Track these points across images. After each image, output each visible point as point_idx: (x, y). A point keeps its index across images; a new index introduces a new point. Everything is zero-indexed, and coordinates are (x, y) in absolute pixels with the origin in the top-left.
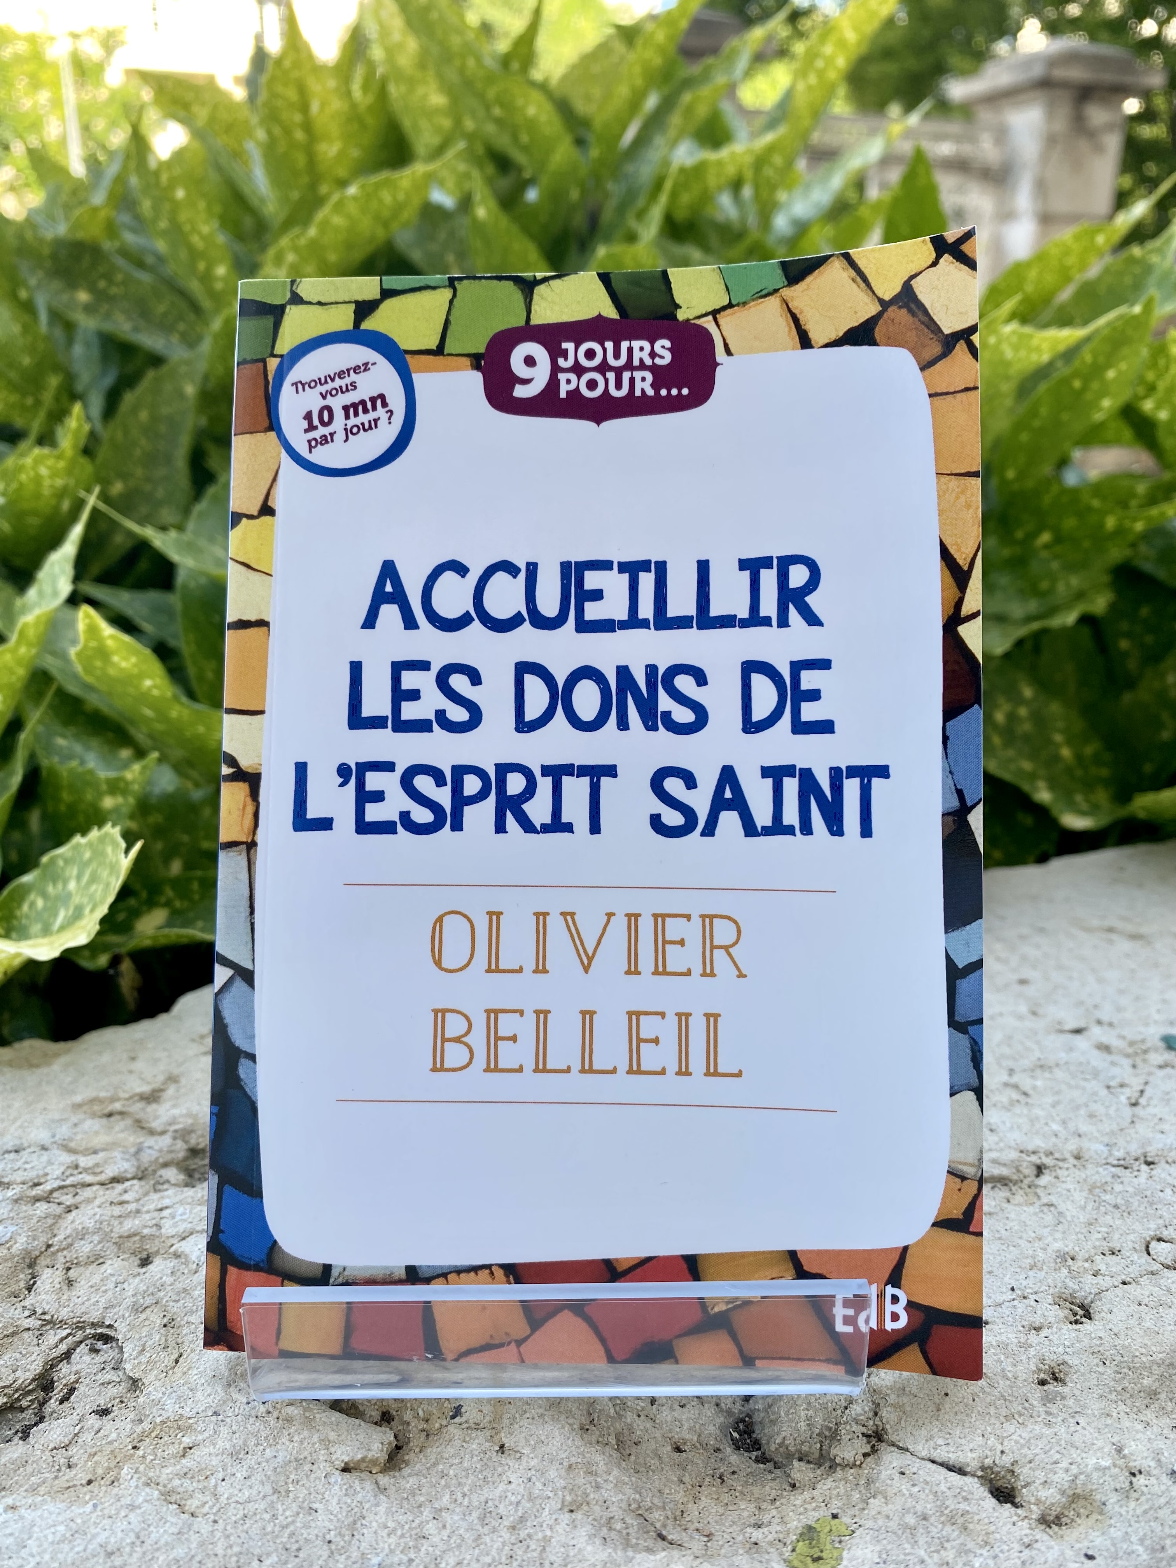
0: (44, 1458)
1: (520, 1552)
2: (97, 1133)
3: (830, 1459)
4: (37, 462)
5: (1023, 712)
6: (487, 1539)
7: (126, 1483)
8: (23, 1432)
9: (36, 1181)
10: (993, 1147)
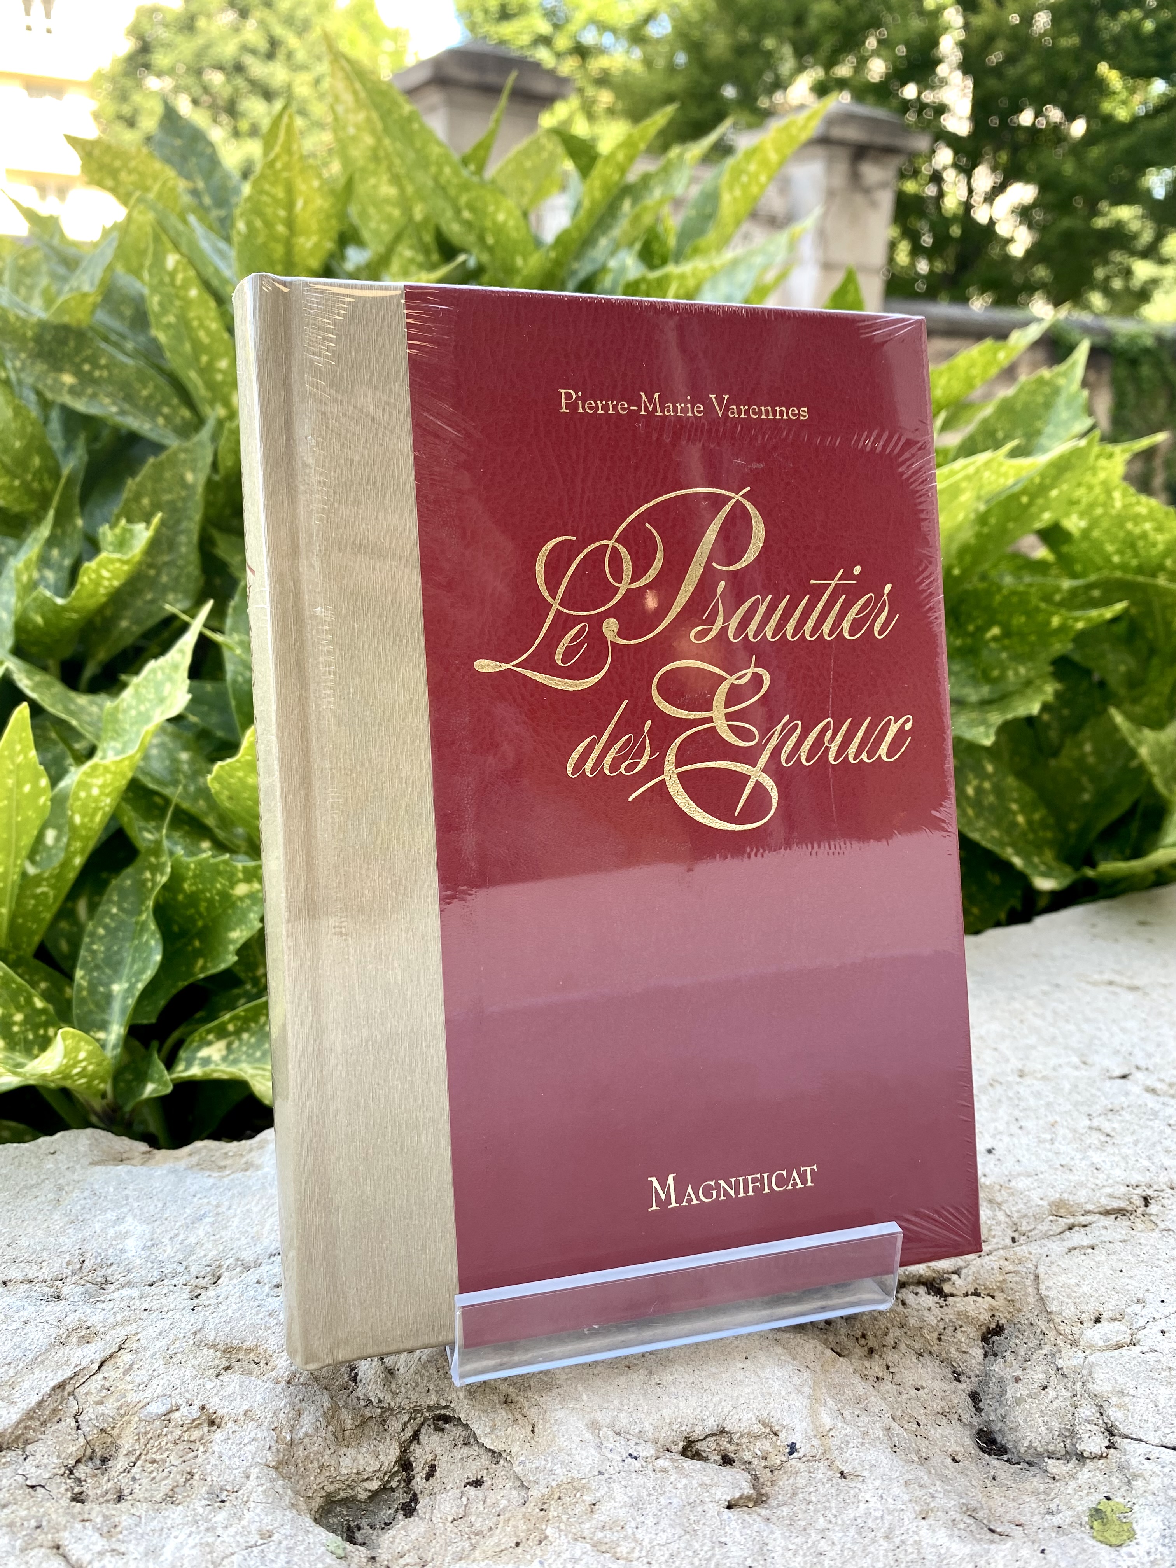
0: (449, 1530)
1: (902, 1556)
3: (1078, 1454)
5: (987, 785)
6: (872, 1549)
7: (557, 1541)
8: (402, 1509)
10: (1105, 1183)
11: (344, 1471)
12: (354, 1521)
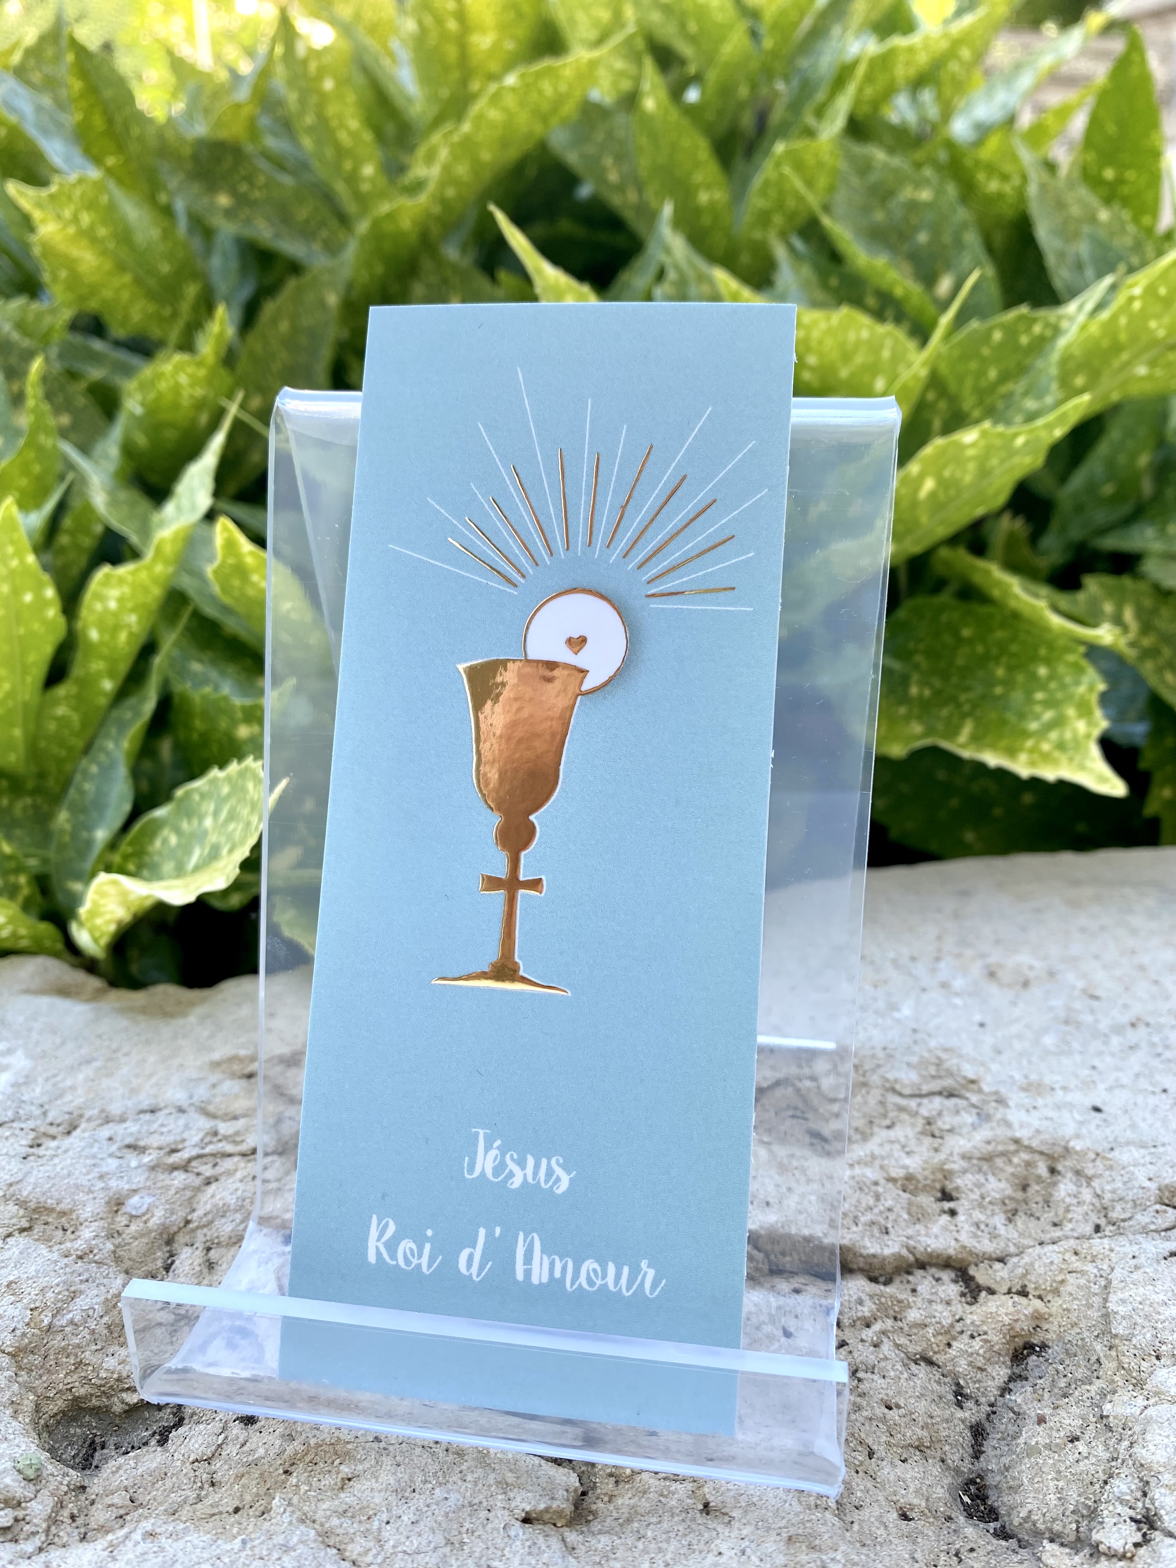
0: (185, 1471)
2: (237, 1096)
3: (1091, 1545)
4: (178, 368)
7: (279, 1518)
8: (161, 1434)
9: (173, 1147)
11: (103, 1374)
12: (102, 1436)
